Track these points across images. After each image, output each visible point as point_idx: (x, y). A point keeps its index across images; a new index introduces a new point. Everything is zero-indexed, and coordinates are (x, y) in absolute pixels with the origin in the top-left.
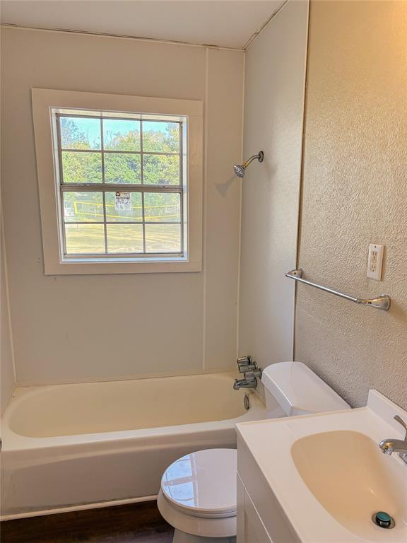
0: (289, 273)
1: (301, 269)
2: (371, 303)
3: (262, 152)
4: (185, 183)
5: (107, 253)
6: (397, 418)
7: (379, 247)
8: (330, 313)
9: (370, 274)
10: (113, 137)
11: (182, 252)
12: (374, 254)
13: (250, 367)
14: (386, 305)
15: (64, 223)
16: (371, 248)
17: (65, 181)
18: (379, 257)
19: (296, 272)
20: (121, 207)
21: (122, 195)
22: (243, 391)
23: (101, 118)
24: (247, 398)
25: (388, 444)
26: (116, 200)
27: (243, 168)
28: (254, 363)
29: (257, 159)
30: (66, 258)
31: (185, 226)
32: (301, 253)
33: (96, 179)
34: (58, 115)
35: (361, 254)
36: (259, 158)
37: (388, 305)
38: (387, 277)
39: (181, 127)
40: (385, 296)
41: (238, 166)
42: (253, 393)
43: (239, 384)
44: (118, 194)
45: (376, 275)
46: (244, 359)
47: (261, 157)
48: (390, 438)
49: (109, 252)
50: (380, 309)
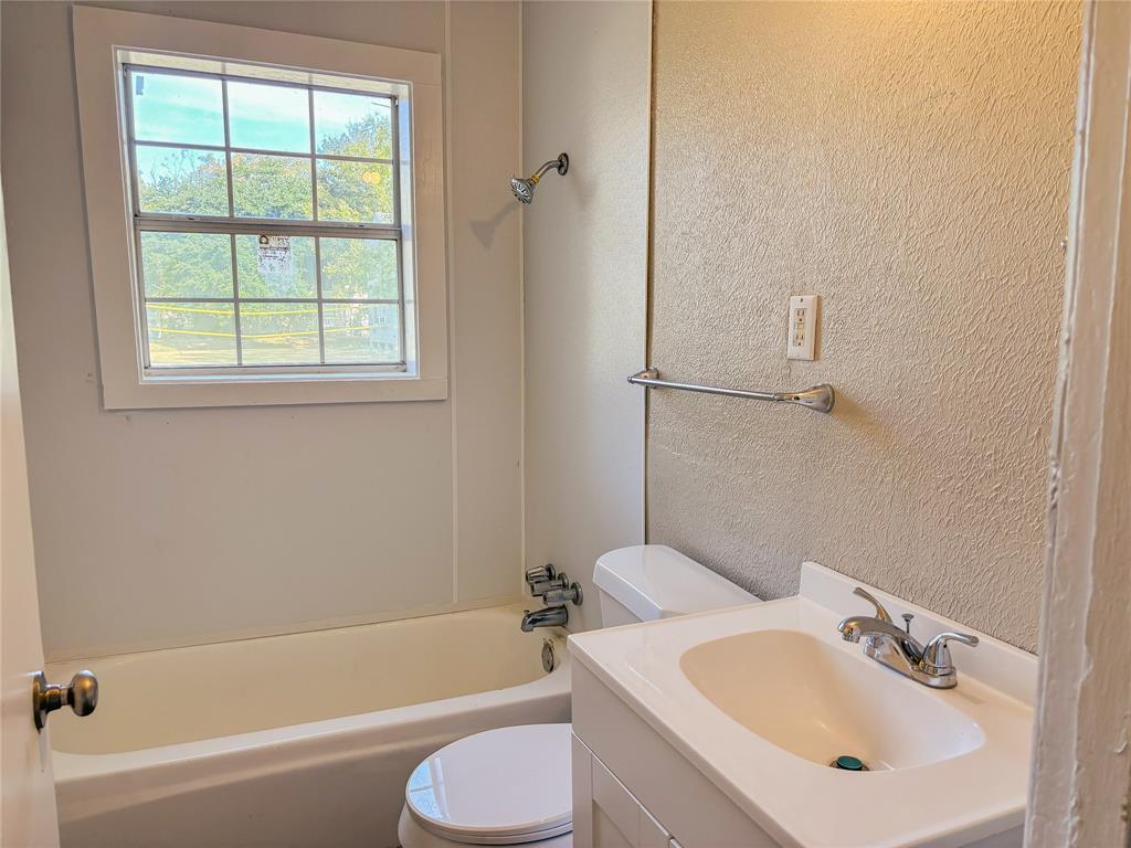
0: (636, 376)
1: (656, 369)
2: (798, 399)
3: (565, 155)
4: (407, 219)
5: (240, 366)
6: (859, 592)
7: (810, 299)
8: (718, 441)
9: (793, 351)
10: (195, 165)
11: (404, 363)
12: (801, 313)
13: (553, 583)
14: (826, 401)
15: (143, 300)
16: (795, 303)
17: (143, 209)
18: (810, 318)
19: (647, 374)
20: (272, 268)
21: (273, 241)
22: (540, 634)
23: (223, 77)
24: (548, 648)
25: (853, 624)
26: (260, 253)
27: (530, 184)
28: (561, 577)
29: (556, 169)
30: (149, 375)
31: (410, 309)
32: (654, 339)
33: (159, 255)
34: (127, 67)
35: (774, 318)
36: (560, 168)
37: (829, 402)
38: (825, 352)
39: (396, 109)
40: (823, 386)
41: (521, 180)
42: (560, 636)
43: (533, 620)
44: (264, 240)
45: (805, 351)
46: (539, 570)
47: (563, 164)
48: (854, 615)
49: (244, 363)
50: (817, 409)
